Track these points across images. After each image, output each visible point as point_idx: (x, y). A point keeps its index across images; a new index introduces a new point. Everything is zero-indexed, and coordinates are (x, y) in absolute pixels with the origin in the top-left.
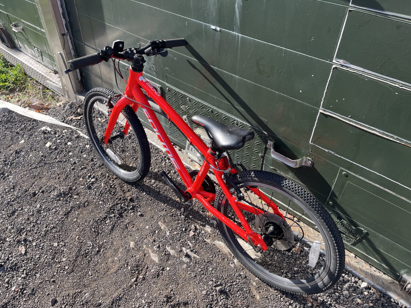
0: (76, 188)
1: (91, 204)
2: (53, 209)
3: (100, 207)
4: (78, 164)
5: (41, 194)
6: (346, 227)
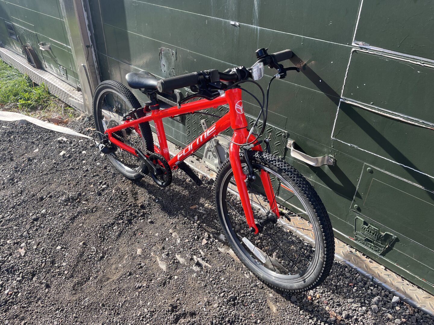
0: (86, 194)
1: (99, 210)
2: (58, 214)
3: (109, 213)
4: (90, 171)
5: (49, 199)
6: (373, 234)
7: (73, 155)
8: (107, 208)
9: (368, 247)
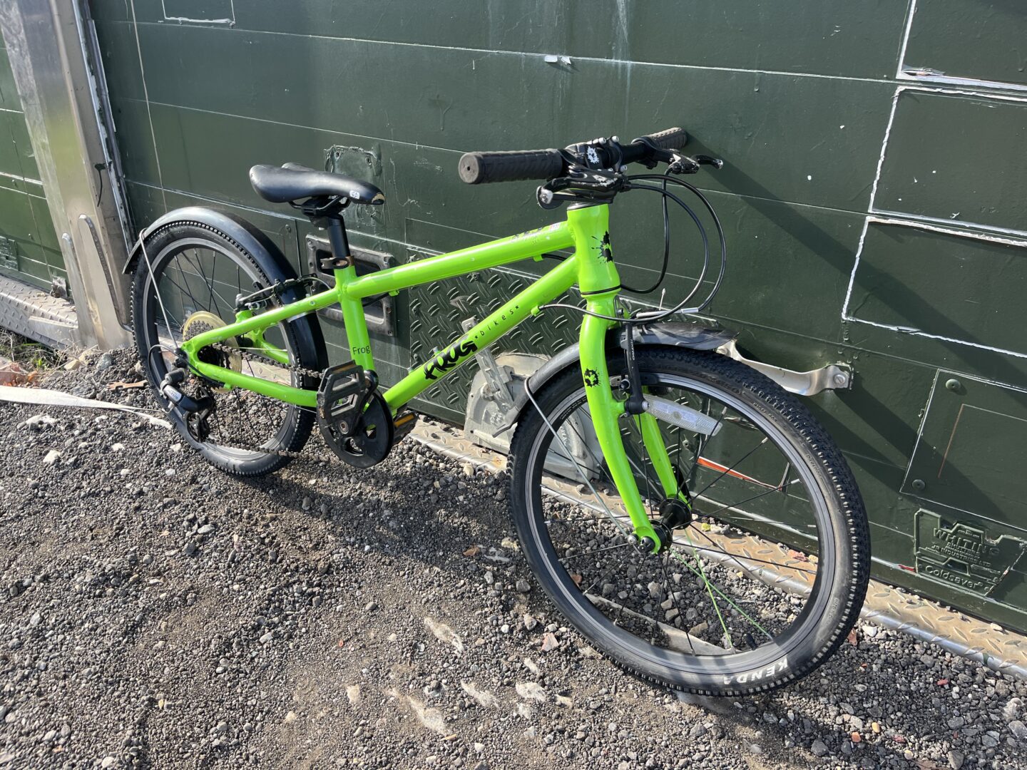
0: (152, 557)
1: (204, 596)
3: (237, 601)
4: (151, 494)
5: (42, 584)
6: (969, 546)
7: (85, 458)
8: (228, 587)
9: (954, 582)
